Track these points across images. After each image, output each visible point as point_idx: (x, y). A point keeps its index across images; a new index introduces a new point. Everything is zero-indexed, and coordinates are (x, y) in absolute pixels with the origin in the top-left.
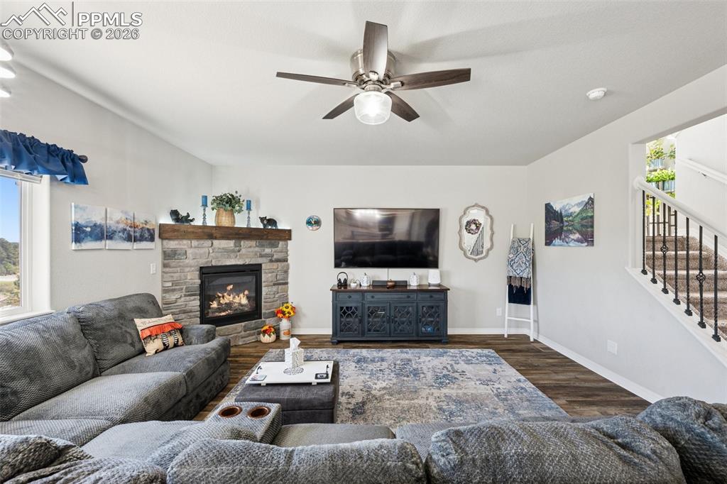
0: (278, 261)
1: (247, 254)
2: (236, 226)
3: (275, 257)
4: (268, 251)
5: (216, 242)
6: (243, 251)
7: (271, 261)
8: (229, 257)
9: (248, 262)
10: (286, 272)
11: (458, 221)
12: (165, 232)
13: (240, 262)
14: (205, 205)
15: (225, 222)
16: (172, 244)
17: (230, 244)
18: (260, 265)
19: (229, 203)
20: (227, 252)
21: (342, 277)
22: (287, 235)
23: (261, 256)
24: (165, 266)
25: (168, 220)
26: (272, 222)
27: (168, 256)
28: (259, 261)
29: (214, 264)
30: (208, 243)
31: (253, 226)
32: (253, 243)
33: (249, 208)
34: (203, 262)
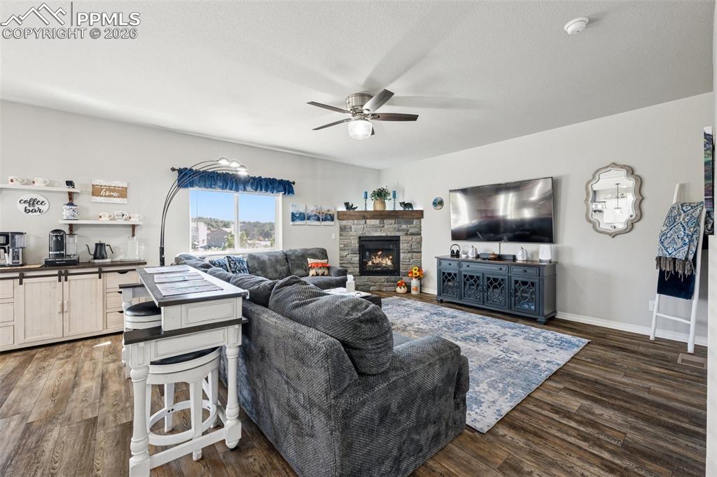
0: (412, 234)
1: (389, 229)
2: (387, 209)
3: (410, 231)
4: (404, 227)
5: (368, 221)
6: (386, 226)
7: (407, 234)
8: (376, 231)
9: (389, 234)
10: (420, 243)
11: (584, 187)
12: (341, 216)
13: (384, 234)
14: (366, 198)
15: (379, 208)
16: (344, 223)
17: (377, 222)
18: (399, 237)
19: (381, 194)
20: (374, 226)
21: (455, 249)
22: (420, 214)
23: (399, 230)
24: (341, 235)
25: (343, 209)
26: (410, 205)
27: (343, 229)
28: (397, 234)
29: (367, 234)
30: (363, 221)
31: (397, 209)
32: (393, 221)
33: (394, 197)
34: (360, 233)
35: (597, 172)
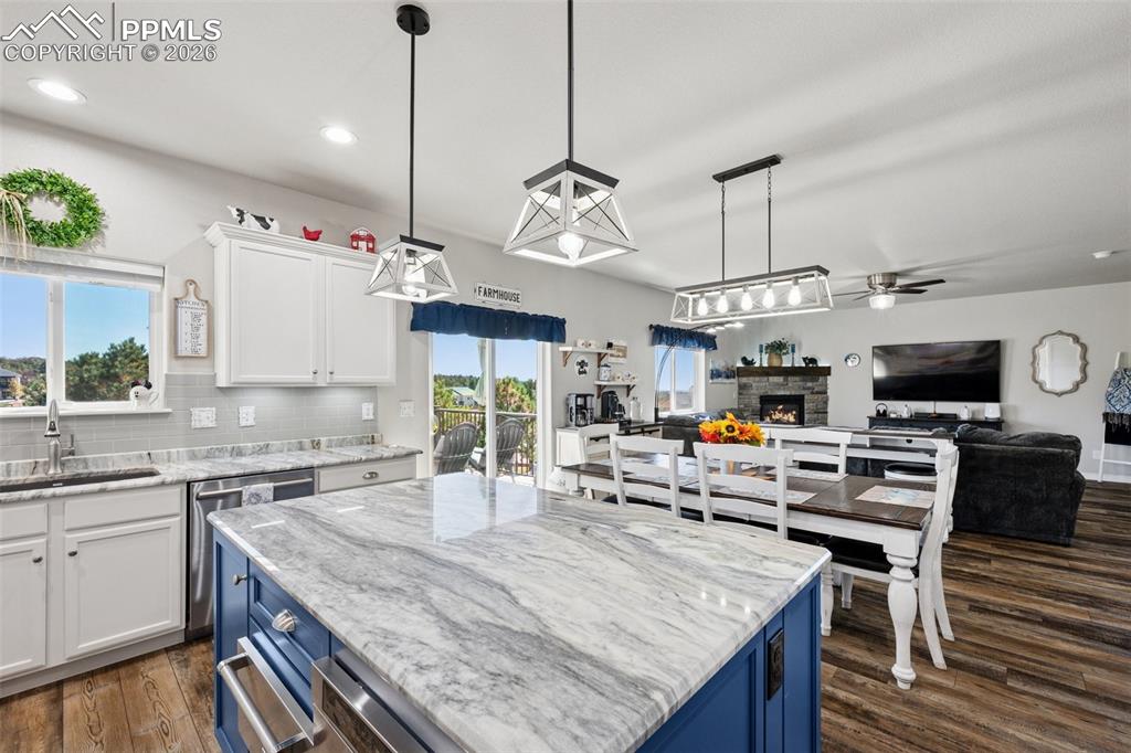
0: (818, 393)
1: (792, 387)
2: (784, 365)
3: (816, 389)
4: (810, 384)
5: (771, 378)
6: (790, 385)
7: (812, 393)
8: (779, 389)
9: (793, 393)
10: (826, 403)
11: (1031, 352)
12: (739, 373)
13: (788, 393)
14: (761, 351)
15: (776, 363)
16: (744, 380)
17: (780, 379)
18: (803, 396)
19: (777, 348)
20: (778, 385)
21: (882, 409)
22: (827, 371)
23: (804, 389)
24: (740, 394)
25: (740, 364)
26: (813, 361)
27: (742, 387)
28: (803, 392)
29: (770, 393)
30: (766, 378)
31: (796, 365)
32: (797, 378)
33: (793, 351)
34: (762, 392)
35: (1044, 338)
